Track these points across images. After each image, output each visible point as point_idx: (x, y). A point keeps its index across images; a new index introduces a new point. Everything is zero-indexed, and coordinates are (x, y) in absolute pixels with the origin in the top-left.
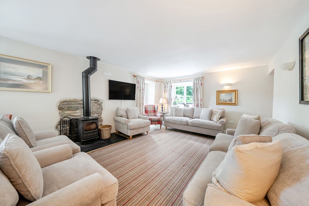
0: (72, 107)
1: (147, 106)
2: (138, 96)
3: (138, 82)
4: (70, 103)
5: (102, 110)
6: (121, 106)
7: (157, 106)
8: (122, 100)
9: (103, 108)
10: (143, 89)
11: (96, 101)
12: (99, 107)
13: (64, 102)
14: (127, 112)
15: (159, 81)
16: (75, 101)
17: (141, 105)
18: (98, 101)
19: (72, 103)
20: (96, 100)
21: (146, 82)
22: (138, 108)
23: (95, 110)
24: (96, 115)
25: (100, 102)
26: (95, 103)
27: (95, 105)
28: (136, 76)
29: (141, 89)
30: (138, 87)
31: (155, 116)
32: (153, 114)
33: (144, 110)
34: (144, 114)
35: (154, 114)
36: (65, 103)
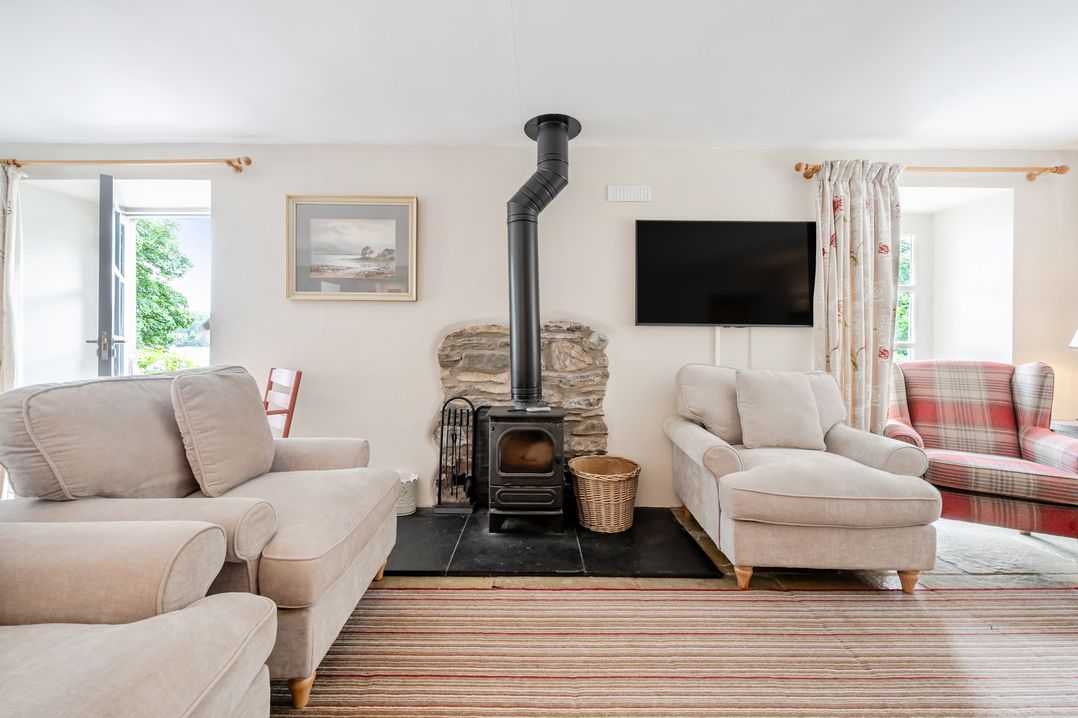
0: (483, 356)
1: (929, 367)
2: (837, 296)
3: (836, 206)
4: (475, 340)
5: (606, 376)
6: (713, 363)
7: (1045, 375)
8: (719, 330)
9: (609, 369)
10: (881, 249)
11: (577, 335)
12: (588, 360)
13: (458, 335)
14: (733, 398)
15: (1060, 170)
16: (490, 333)
17: (867, 358)
18: (588, 332)
19: (484, 341)
20: (578, 329)
21: (912, 198)
22: (831, 382)
23: (570, 376)
24: (576, 399)
25: (593, 339)
26: (570, 340)
27: (573, 353)
28: (816, 170)
29: (867, 251)
30: (834, 240)
31: (1020, 453)
32: (987, 435)
33: (892, 398)
34: (891, 422)
35: (1006, 436)
36: (460, 341)
